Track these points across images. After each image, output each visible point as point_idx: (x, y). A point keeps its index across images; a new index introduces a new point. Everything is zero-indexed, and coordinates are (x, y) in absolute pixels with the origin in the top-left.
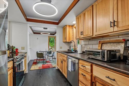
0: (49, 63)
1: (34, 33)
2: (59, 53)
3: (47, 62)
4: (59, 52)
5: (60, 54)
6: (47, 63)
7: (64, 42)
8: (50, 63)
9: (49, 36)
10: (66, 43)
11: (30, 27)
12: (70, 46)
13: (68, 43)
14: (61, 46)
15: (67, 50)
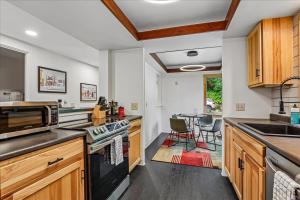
0: (201, 150)
1: (168, 71)
2: (230, 127)
3: (198, 145)
4: (232, 125)
5: (234, 133)
6: (197, 149)
7: (252, 88)
8: (207, 151)
9: (204, 76)
10: (260, 90)
11: (154, 55)
12: (282, 103)
13: (273, 88)
14: (240, 102)
15: (268, 117)
